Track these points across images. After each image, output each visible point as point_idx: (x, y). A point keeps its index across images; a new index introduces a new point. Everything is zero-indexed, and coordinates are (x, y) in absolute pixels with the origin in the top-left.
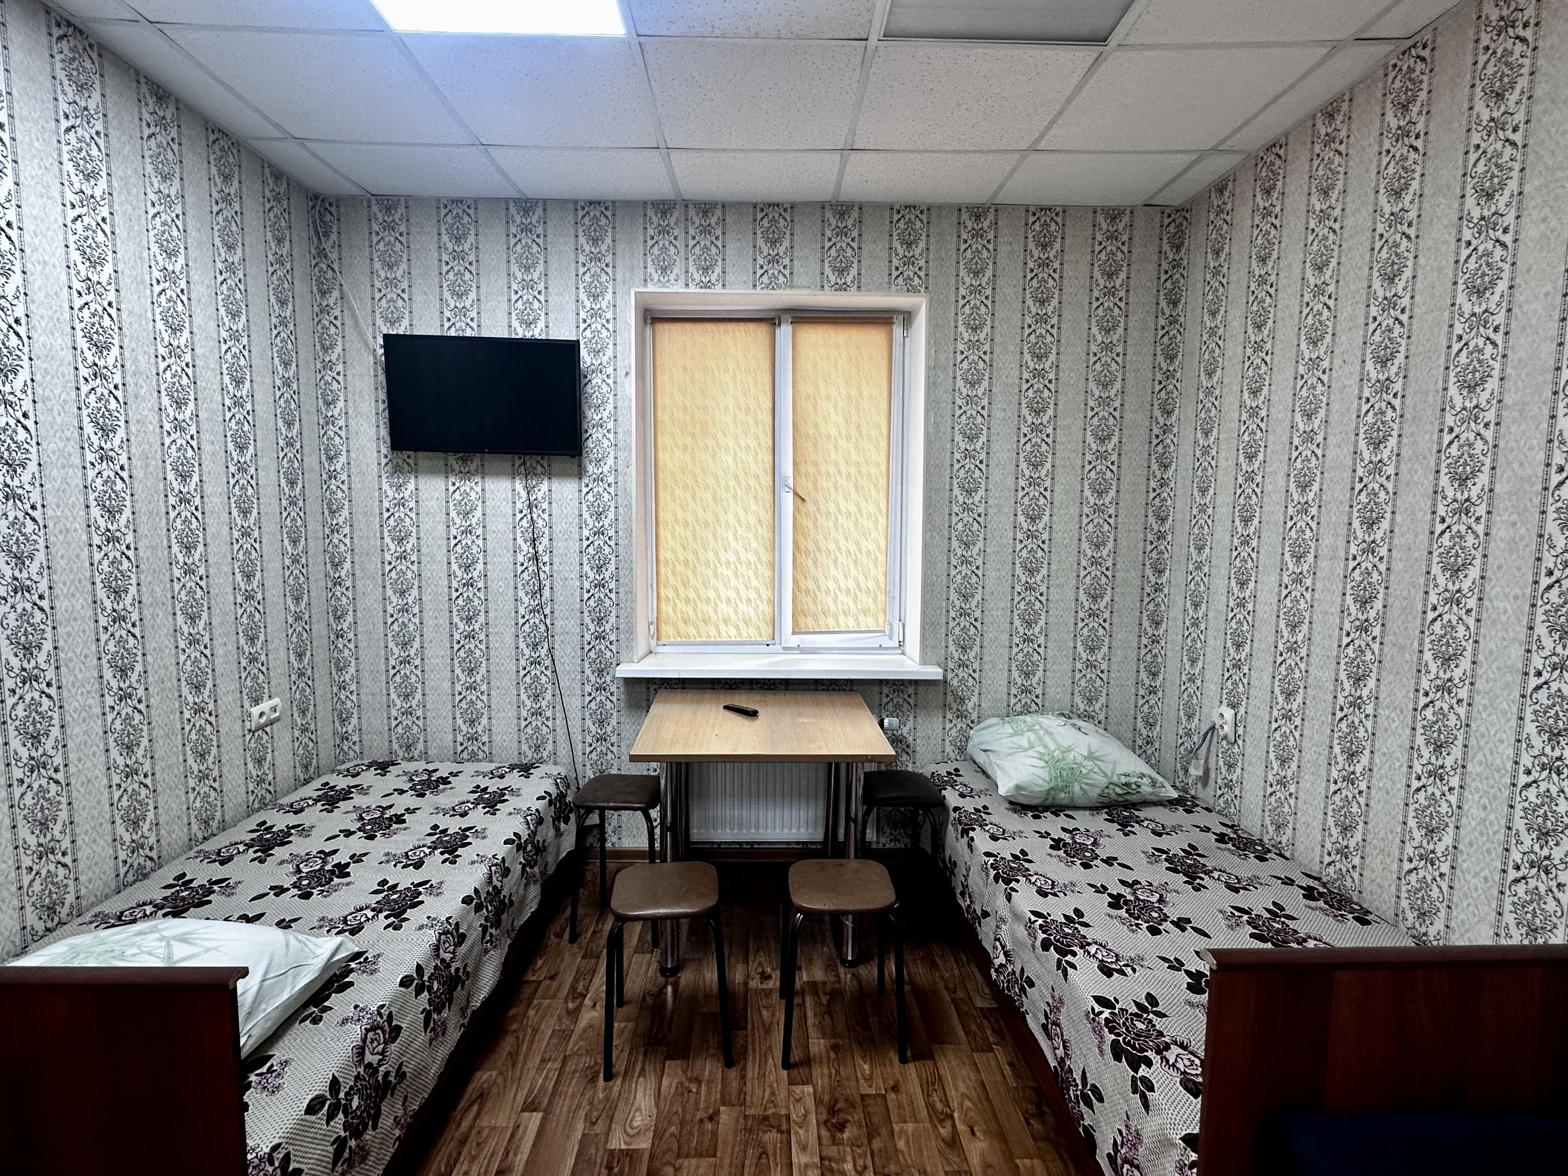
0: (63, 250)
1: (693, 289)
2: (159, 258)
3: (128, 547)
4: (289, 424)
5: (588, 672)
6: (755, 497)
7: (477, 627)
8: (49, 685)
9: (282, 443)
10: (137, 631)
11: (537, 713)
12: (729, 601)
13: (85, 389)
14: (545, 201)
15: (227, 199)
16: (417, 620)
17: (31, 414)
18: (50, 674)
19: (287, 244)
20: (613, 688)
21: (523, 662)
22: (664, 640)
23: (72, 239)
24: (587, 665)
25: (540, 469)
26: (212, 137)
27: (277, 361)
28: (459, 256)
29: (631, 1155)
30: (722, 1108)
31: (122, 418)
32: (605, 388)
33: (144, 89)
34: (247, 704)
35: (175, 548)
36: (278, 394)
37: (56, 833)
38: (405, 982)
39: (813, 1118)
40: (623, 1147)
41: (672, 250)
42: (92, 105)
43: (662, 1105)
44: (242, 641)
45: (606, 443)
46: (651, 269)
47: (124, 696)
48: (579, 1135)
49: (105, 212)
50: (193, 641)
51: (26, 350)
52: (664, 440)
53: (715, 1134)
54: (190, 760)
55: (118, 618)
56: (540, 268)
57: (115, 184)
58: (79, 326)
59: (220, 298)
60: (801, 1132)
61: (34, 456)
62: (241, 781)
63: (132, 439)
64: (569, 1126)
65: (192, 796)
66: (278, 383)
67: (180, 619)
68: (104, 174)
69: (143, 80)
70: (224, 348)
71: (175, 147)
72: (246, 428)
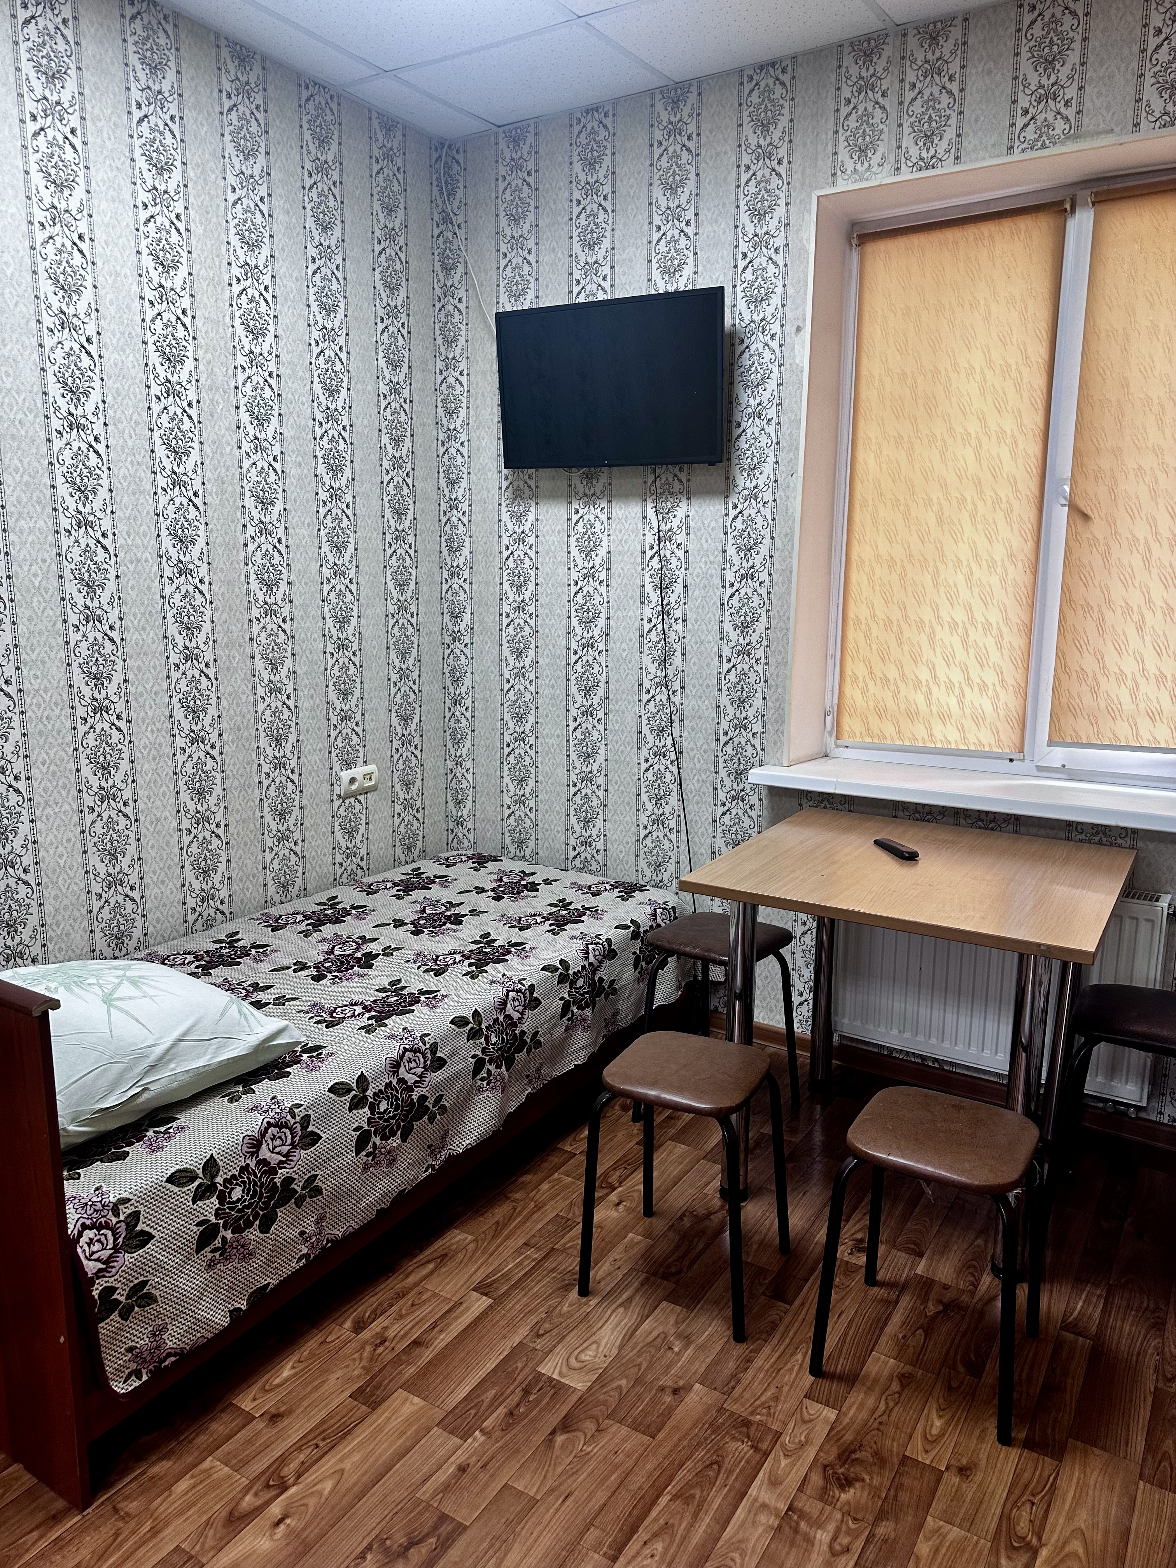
0: (134, 257)
1: (906, 175)
2: (240, 252)
3: (201, 581)
4: (397, 441)
5: (723, 773)
6: (1008, 517)
7: (596, 700)
8: (119, 717)
9: (386, 464)
10: (210, 672)
11: (659, 821)
12: (950, 686)
13: (157, 408)
14: (700, 81)
15: (322, 168)
16: (532, 689)
17: (102, 438)
18: (120, 707)
19: (401, 213)
20: (754, 800)
21: (645, 753)
22: (846, 739)
23: (144, 242)
24: (722, 765)
25: (677, 485)
26: (305, 94)
27: (382, 363)
28: (591, 189)
29: (557, 1389)
30: (697, 1386)
31: (196, 439)
32: (767, 355)
33: (225, 53)
34: (336, 767)
35: (255, 585)
36: (383, 403)
37: (125, 865)
38: (338, 1089)
39: (811, 1454)
40: (555, 1376)
41: (878, 114)
42: (166, 87)
43: (628, 1348)
44: (333, 696)
45: (764, 440)
46: (843, 154)
47: (196, 739)
48: (517, 1340)
49: (179, 208)
50: (274, 690)
51: (97, 371)
52: (869, 431)
53: (669, 1412)
54: (268, 818)
55: (190, 656)
56: (690, 185)
57: (191, 174)
58: (151, 340)
59: (312, 291)
60: (784, 1462)
61: (104, 481)
62: (328, 850)
63: (207, 462)
64: (512, 1326)
65: (269, 856)
66: (384, 389)
67: (260, 664)
68: (178, 164)
69: (223, 42)
70: (315, 350)
71: (260, 116)
72: (342, 446)
